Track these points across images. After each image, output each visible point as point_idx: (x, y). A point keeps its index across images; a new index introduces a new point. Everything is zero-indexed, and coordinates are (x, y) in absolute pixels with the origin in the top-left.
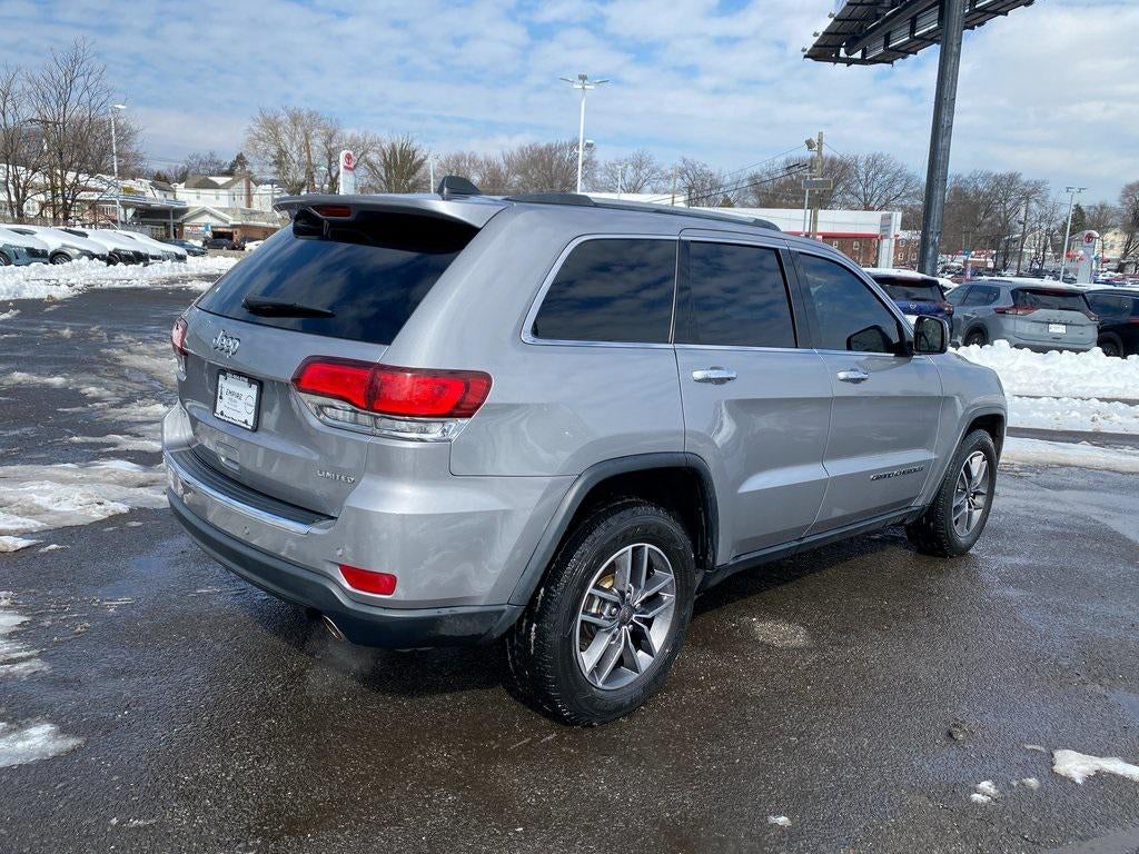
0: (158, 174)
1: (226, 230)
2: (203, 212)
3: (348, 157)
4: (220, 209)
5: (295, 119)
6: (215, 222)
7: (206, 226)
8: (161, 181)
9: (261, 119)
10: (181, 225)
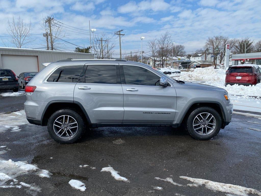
0: (189, 55)
1: (199, 65)
2: (194, 62)
3: (228, 45)
4: (198, 61)
5: (217, 39)
6: (197, 64)
7: (195, 65)
8: (189, 56)
9: (209, 40)
10: (190, 65)
